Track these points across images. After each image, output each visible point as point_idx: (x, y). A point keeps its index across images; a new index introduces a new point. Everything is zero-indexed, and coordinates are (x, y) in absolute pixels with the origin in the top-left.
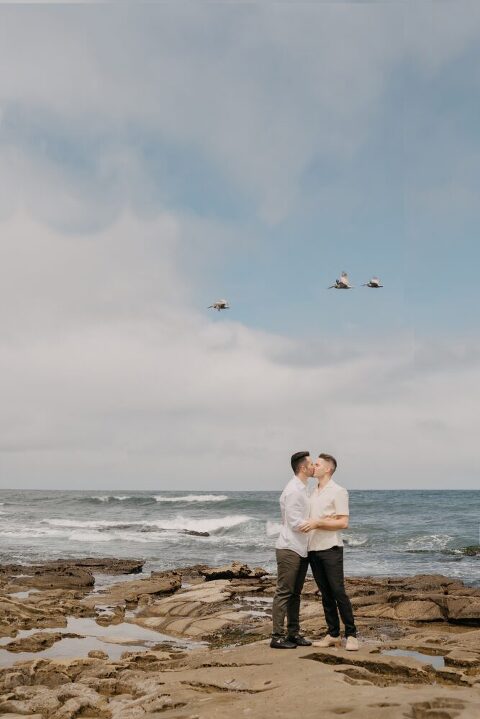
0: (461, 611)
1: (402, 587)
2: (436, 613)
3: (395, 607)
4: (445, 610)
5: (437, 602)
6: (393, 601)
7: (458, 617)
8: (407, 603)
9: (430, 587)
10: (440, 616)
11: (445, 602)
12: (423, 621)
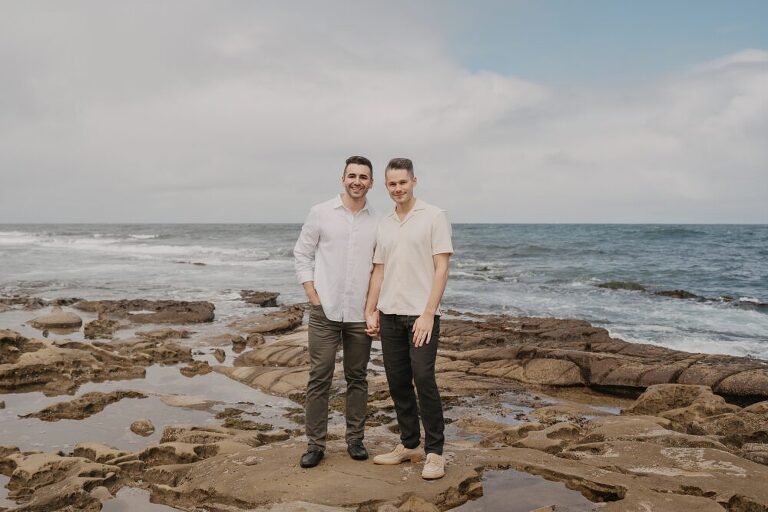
0: (606, 374)
1: (537, 334)
2: (575, 376)
3: (524, 365)
4: (586, 372)
5: (576, 361)
6: (522, 356)
7: (602, 384)
8: (540, 361)
9: (569, 336)
10: (580, 380)
11: (587, 361)
12: (559, 386)
